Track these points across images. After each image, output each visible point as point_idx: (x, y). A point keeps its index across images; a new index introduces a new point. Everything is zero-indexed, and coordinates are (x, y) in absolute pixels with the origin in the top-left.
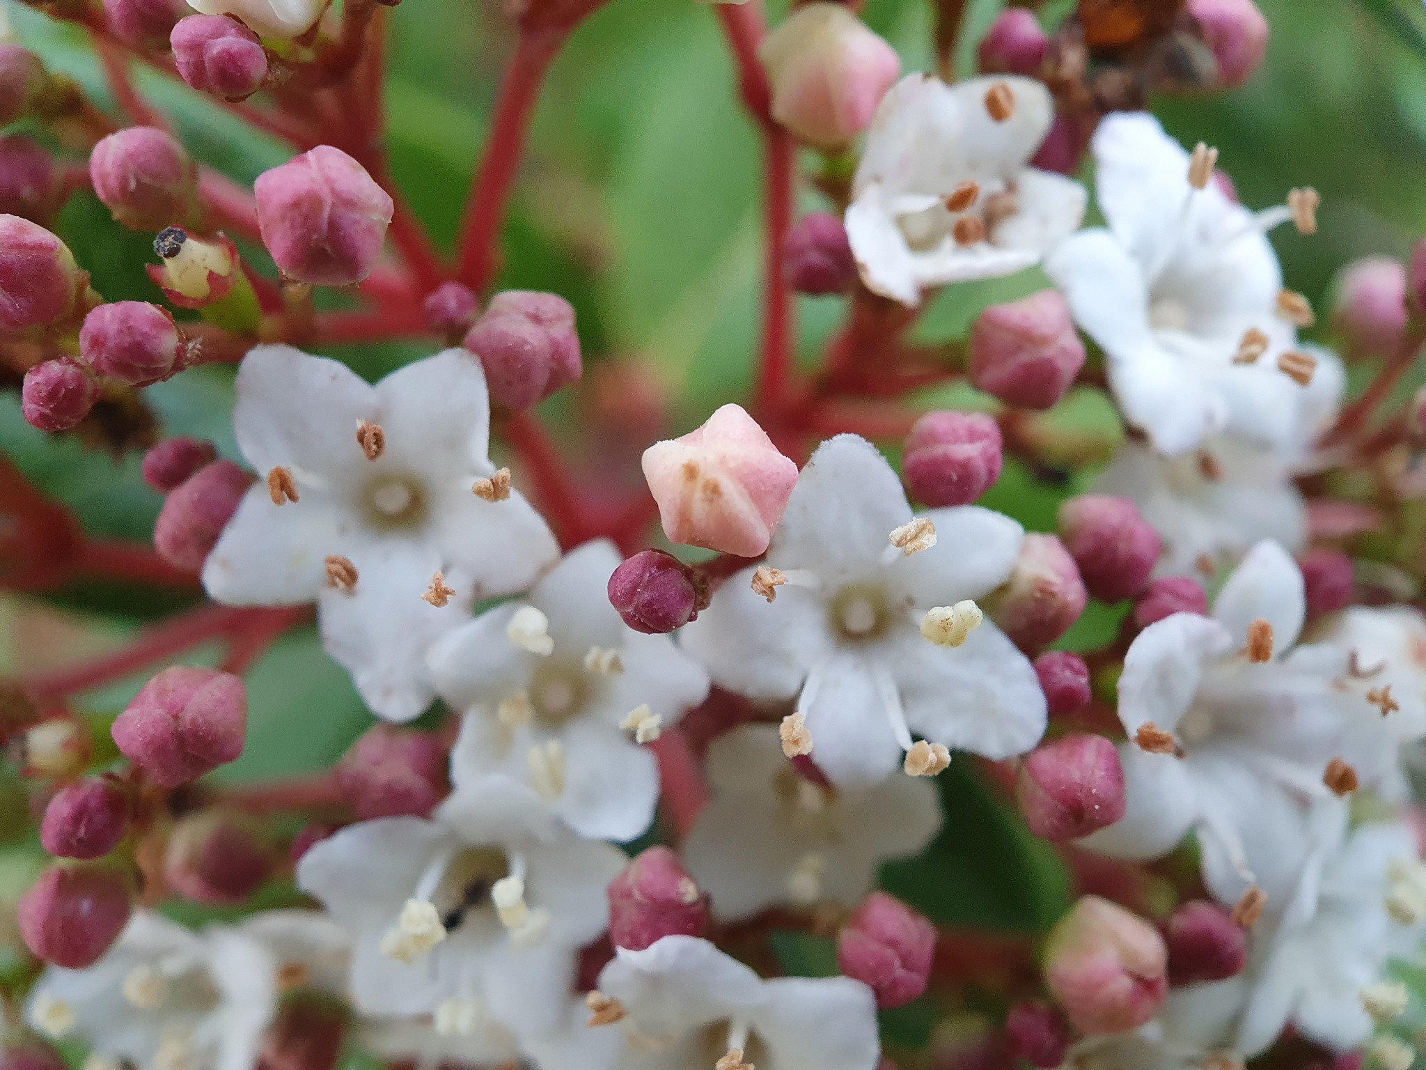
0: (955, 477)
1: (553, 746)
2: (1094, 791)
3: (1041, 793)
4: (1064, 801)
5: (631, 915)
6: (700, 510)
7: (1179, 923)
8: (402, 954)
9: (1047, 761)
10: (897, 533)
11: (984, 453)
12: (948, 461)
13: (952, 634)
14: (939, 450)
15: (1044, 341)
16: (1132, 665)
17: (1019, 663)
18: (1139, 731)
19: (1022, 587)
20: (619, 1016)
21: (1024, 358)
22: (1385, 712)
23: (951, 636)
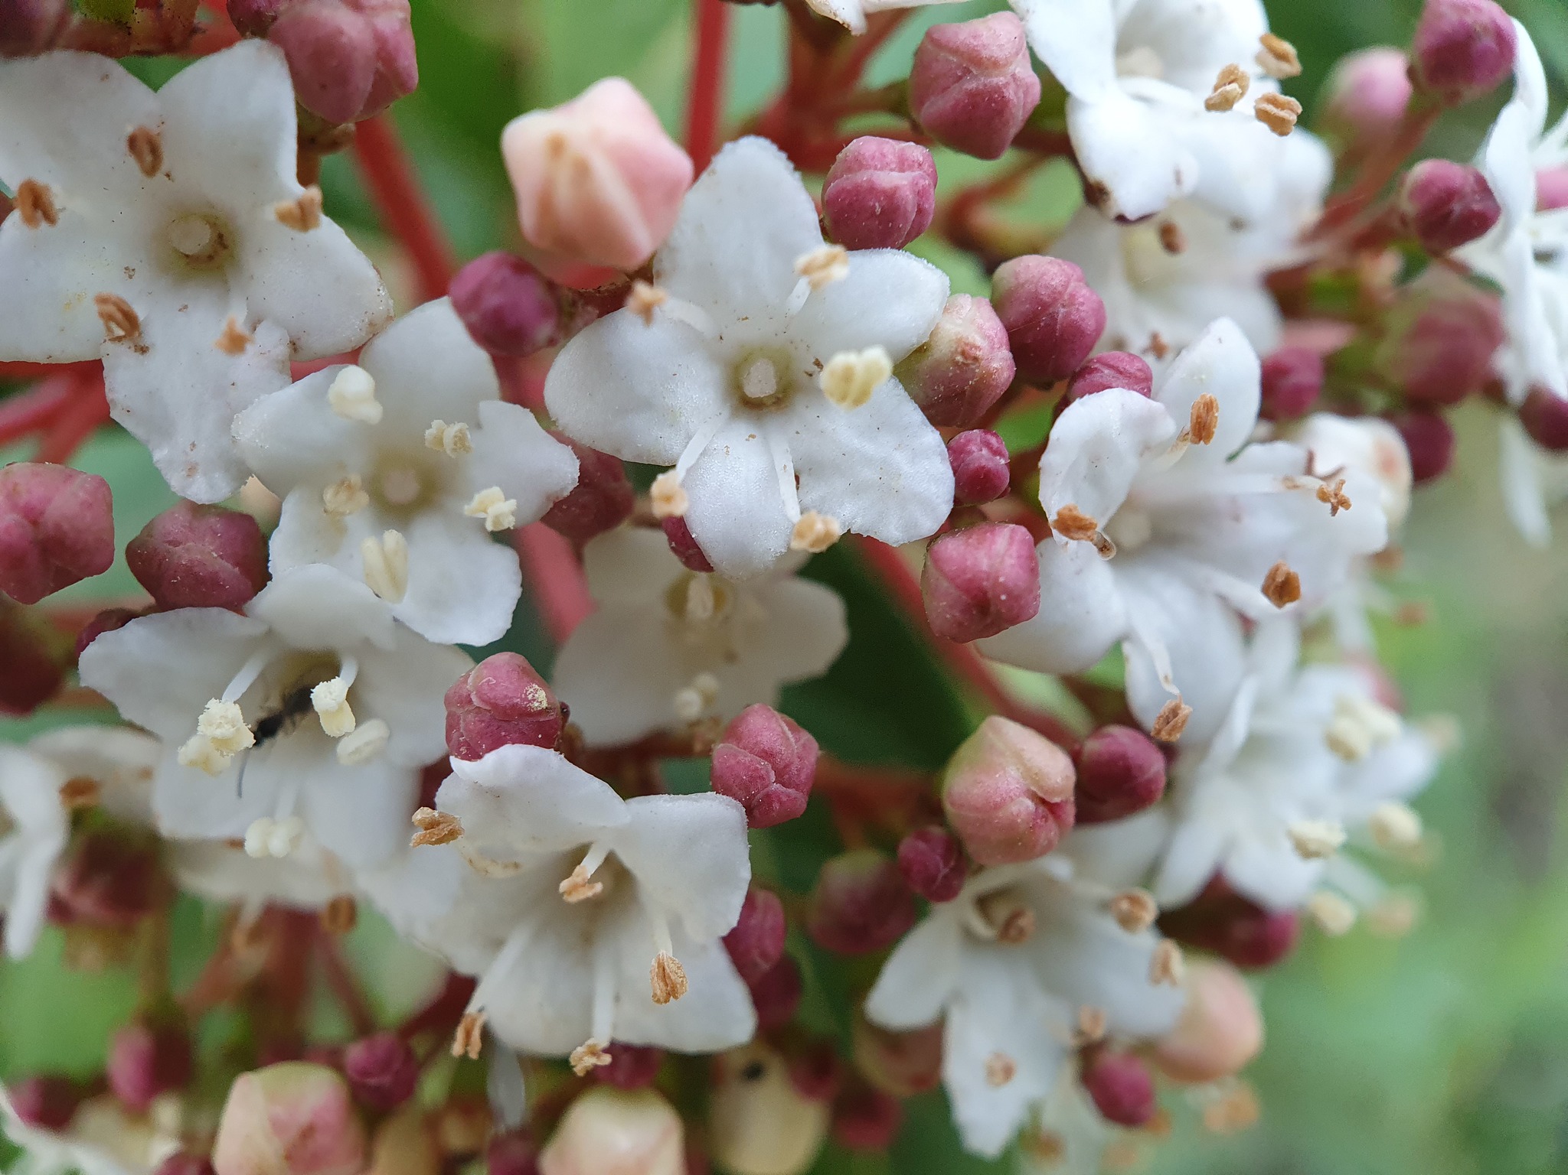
0: (878, 210)
1: (392, 537)
2: (1001, 579)
3: (945, 584)
4: (967, 591)
5: (469, 722)
6: (564, 195)
7: (1093, 747)
8: (203, 764)
9: (953, 548)
10: (802, 261)
11: (914, 184)
12: (872, 190)
13: (855, 388)
14: (863, 177)
15: (995, 64)
16: (1058, 439)
17: (932, 438)
18: (1059, 514)
19: (943, 349)
20: (452, 835)
21: (971, 85)
22: (1334, 510)
23: (856, 394)
